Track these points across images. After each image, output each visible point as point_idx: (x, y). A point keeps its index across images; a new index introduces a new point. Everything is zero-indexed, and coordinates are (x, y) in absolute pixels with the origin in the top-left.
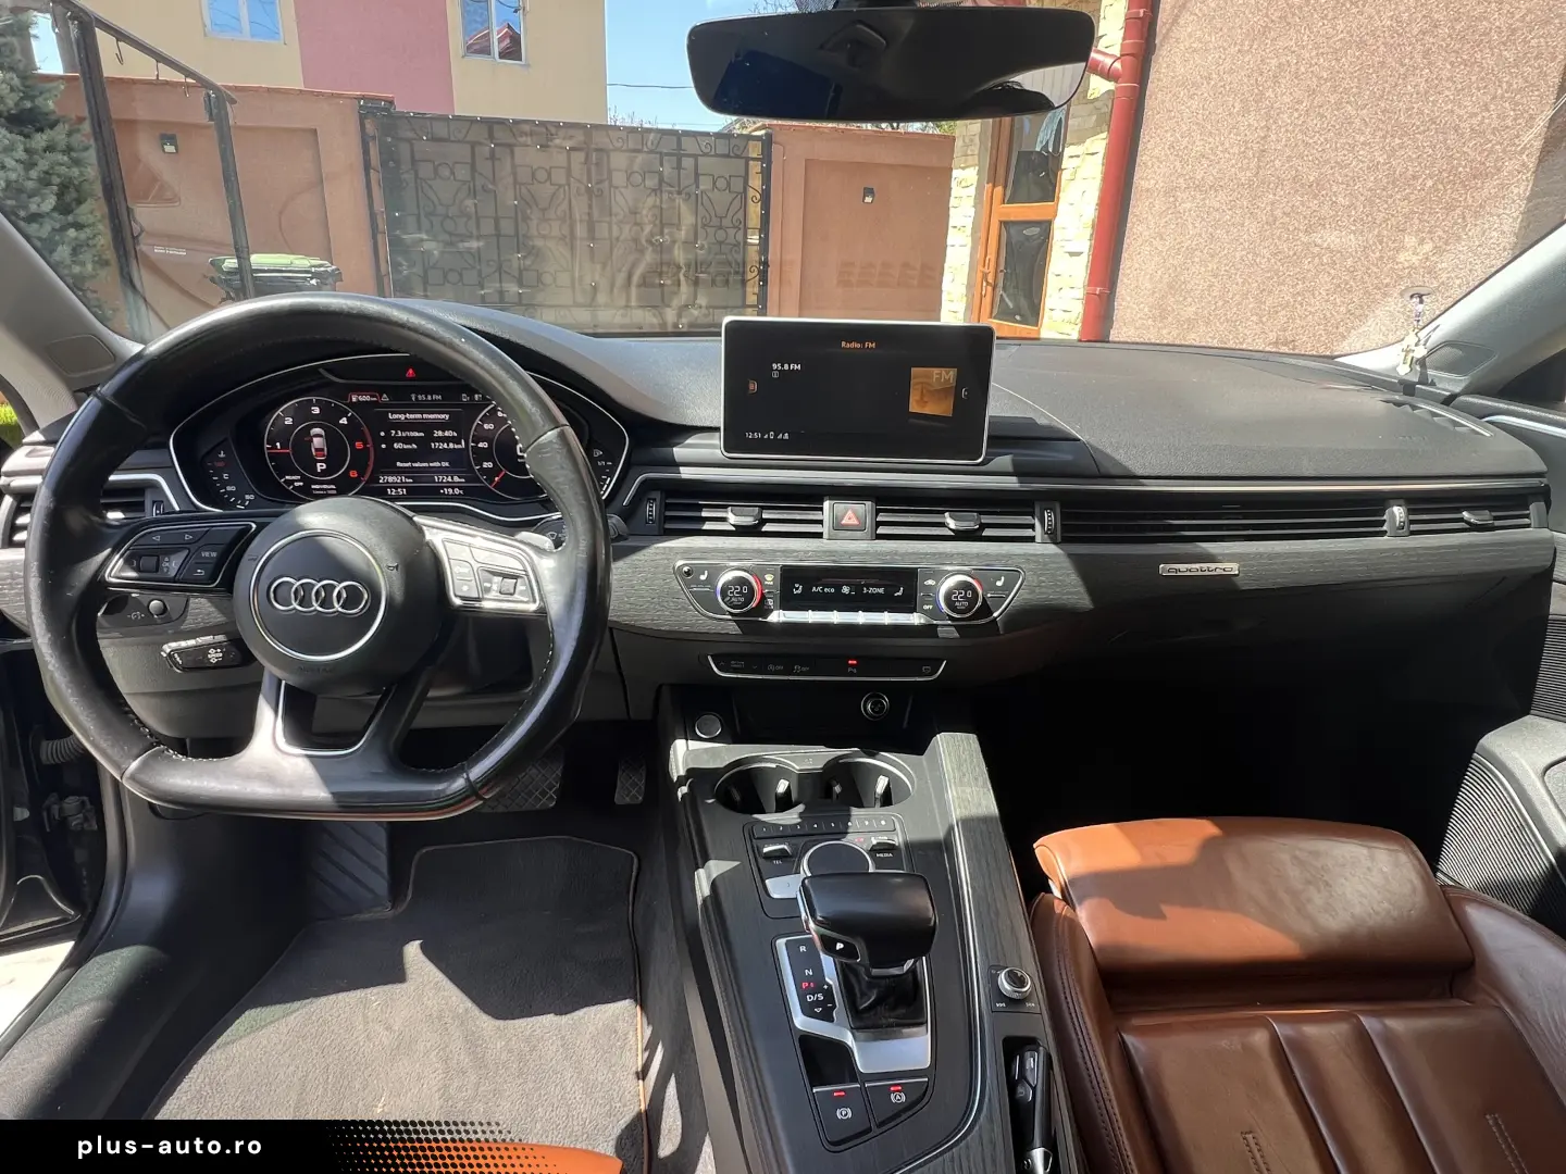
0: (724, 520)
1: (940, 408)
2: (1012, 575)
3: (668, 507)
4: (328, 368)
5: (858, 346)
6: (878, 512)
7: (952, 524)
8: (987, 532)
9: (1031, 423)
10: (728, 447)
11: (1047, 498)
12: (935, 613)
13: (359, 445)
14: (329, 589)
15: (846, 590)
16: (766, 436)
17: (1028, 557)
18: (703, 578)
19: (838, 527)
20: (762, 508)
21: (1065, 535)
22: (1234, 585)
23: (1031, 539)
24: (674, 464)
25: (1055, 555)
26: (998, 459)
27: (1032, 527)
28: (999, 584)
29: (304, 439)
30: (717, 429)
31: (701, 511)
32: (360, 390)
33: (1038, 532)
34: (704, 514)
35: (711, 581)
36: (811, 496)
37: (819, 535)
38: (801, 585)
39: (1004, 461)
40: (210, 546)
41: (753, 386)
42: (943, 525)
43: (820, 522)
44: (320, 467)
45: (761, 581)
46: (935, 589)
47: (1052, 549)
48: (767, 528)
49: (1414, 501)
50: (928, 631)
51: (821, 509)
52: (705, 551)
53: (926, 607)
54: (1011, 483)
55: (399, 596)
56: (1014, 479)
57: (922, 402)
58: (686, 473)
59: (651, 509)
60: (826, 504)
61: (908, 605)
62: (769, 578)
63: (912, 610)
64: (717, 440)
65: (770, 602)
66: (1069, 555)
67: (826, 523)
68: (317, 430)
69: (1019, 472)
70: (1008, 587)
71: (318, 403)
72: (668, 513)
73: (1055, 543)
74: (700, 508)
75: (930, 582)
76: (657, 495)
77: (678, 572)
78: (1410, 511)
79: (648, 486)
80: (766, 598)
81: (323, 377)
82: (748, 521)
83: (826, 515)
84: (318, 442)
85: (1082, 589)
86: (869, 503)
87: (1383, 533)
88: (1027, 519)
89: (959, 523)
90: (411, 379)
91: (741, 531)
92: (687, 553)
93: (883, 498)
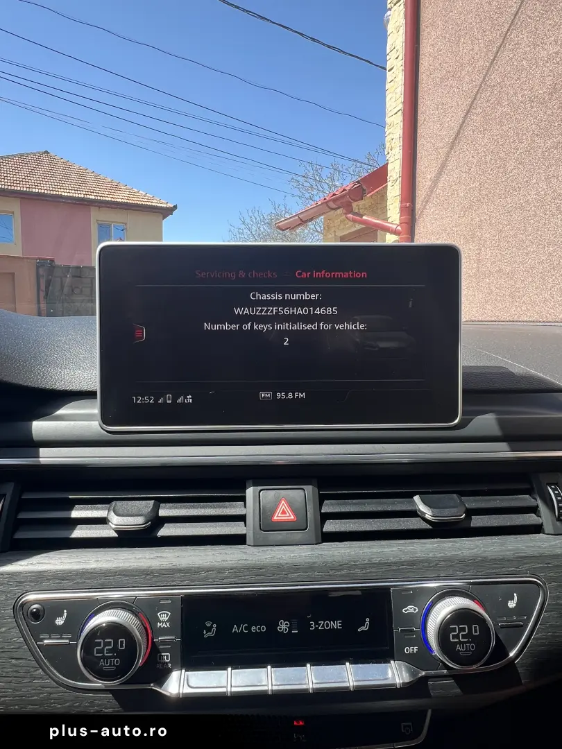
0: (103, 521)
2: (527, 589)
3: (23, 505)
6: (322, 499)
7: (428, 513)
8: (478, 522)
10: (106, 418)
11: (549, 469)
12: (425, 662)
15: (283, 626)
16: (161, 401)
18: (59, 621)
19: (268, 525)
20: (159, 501)
23: (539, 529)
24: (33, 445)
26: (479, 421)
27: (536, 511)
28: (512, 604)
30: (90, 395)
31: (71, 509)
33: (546, 518)
34: (76, 514)
35: (71, 628)
37: (241, 539)
38: (214, 623)
41: (141, 333)
42: (414, 514)
43: (242, 518)
45: (149, 625)
46: (420, 621)
48: (166, 531)
50: (416, 692)
51: (243, 499)
52: (66, 577)
53: (409, 650)
54: (501, 451)
56: (503, 446)
58: (48, 456)
60: (250, 492)
61: (378, 651)
63: (386, 658)
64: (94, 408)
65: (167, 657)
67: (250, 519)
70: (524, 609)
74: (71, 505)
75: (410, 609)
77: (22, 613)
80: (159, 651)
82: (137, 522)
83: (250, 509)
86: (309, 489)
88: (526, 500)
89: (437, 512)
91: (126, 539)
92: (37, 580)
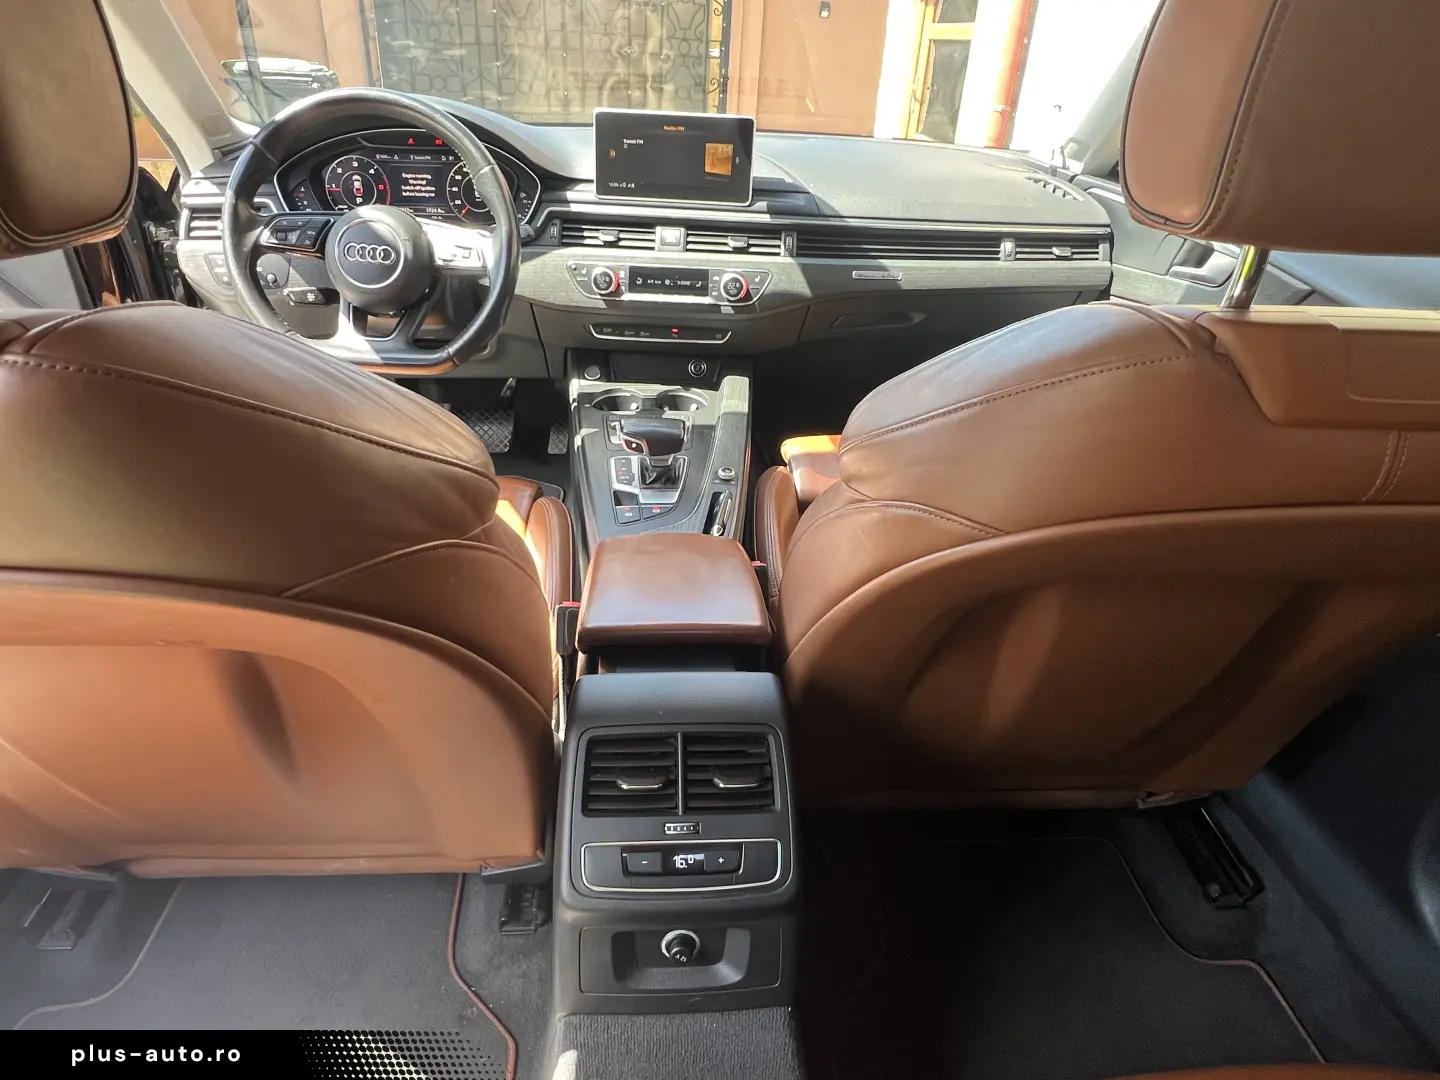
0: (597, 237)
1: (724, 170)
2: (764, 275)
3: (564, 229)
4: (365, 138)
5: (674, 129)
6: (688, 235)
7: (731, 244)
8: (752, 249)
9: (782, 181)
10: (598, 192)
11: (789, 228)
12: (719, 297)
13: (381, 187)
14: (374, 250)
15: (667, 282)
16: (621, 186)
17: (775, 264)
18: (583, 272)
19: (664, 243)
20: (620, 231)
21: (799, 252)
22: (898, 285)
23: (778, 254)
24: (567, 202)
25: (790, 264)
26: (759, 204)
27: (779, 246)
28: (756, 279)
29: (349, 182)
30: (591, 181)
31: (584, 232)
32: (382, 152)
33: (782, 250)
34: (586, 234)
35: (588, 274)
36: (648, 224)
37: (652, 249)
38: (642, 278)
39: (762, 205)
40: (310, 229)
41: (613, 153)
42: (726, 244)
43: (653, 240)
44: (359, 200)
45: (617, 275)
46: (719, 282)
47: (790, 260)
48: (622, 243)
49: (1022, 240)
50: (716, 308)
51: (654, 232)
52: (584, 257)
53: (714, 294)
54: (766, 218)
55: (410, 255)
56: (768, 216)
57: (713, 165)
58: (574, 208)
59: (554, 230)
60: (658, 229)
61: (704, 291)
62: (622, 274)
63: (705, 294)
64: (593, 187)
65: (623, 288)
66: (799, 264)
67: (657, 241)
68: (356, 177)
69: (771, 211)
70: (762, 282)
71: (357, 160)
72: (565, 233)
73: (791, 256)
74: (582, 230)
75: (716, 278)
76: (557, 222)
77: (569, 268)
78: (1018, 246)
79: (551, 216)
80: (620, 286)
81: (360, 143)
82: (611, 238)
83: (657, 237)
84: (357, 185)
85: (806, 285)
86: (683, 229)
87: (998, 259)
88: (776, 242)
89: (736, 243)
90: (411, 145)
91: (607, 245)
92: (574, 256)
93: (691, 226)
